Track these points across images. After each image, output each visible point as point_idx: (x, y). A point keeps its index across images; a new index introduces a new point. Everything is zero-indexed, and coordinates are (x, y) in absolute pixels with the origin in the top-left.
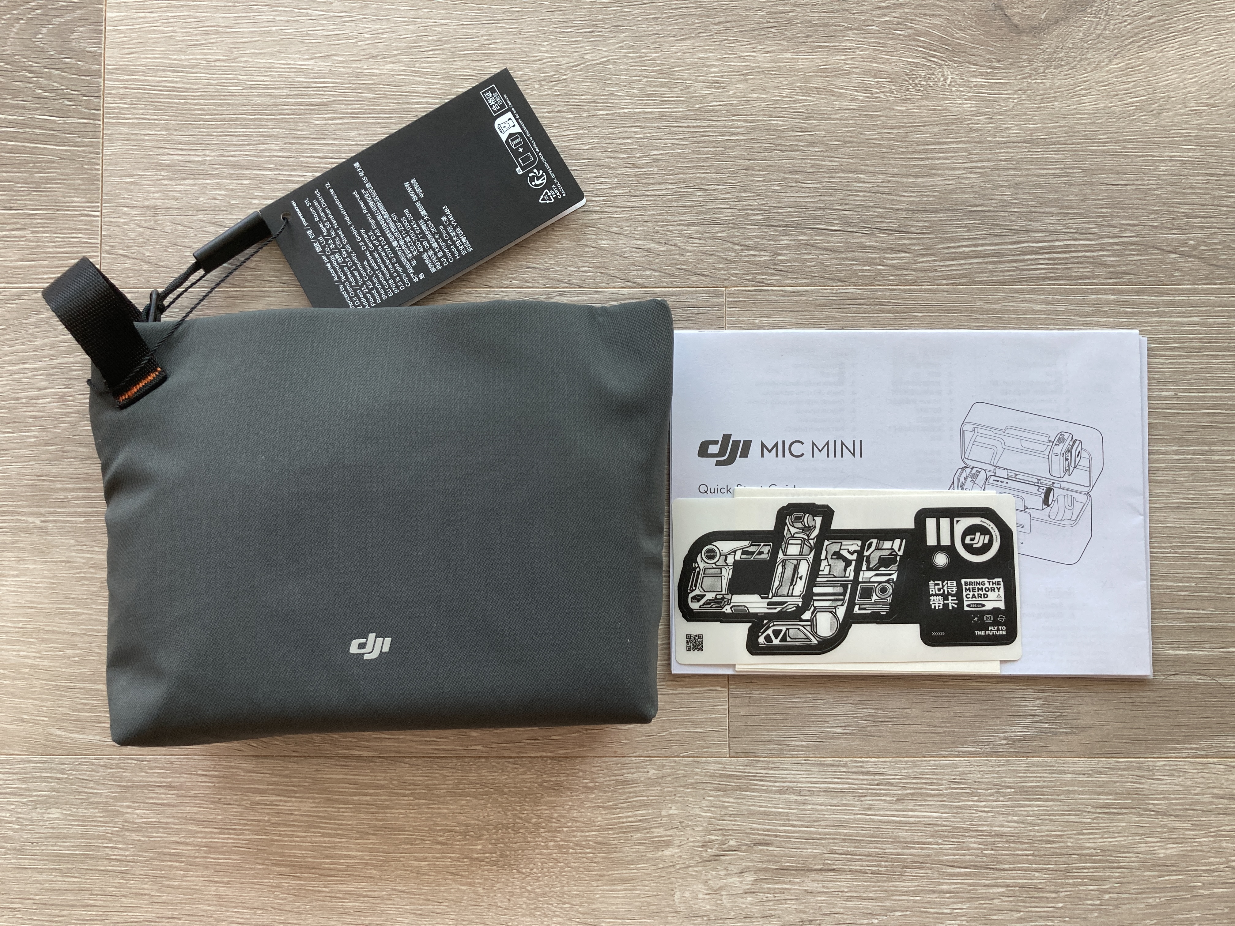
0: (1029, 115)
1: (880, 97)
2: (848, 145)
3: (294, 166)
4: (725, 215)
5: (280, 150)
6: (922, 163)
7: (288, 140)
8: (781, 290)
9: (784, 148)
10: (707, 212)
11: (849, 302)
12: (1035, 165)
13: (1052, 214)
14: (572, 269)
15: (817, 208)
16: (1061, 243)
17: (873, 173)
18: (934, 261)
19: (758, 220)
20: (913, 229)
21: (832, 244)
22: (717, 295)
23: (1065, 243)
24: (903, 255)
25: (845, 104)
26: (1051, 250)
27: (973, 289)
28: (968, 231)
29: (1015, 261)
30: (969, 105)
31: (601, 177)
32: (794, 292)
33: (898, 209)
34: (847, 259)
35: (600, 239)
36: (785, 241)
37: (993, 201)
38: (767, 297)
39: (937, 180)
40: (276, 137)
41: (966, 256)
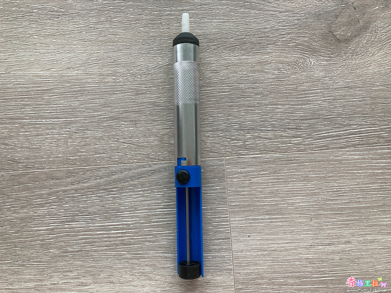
0: (347, 76)
1: (284, 72)
2: (272, 93)
3: (37, 117)
4: (223, 127)
5: (31, 111)
6: (304, 99)
7: (34, 106)
8: (248, 157)
9: (245, 97)
10: (215, 126)
11: (277, 160)
12: (351, 97)
13: (359, 117)
14: (159, 153)
15: (261, 121)
16: (364, 129)
17: (284, 105)
18: (312, 140)
19: (236, 128)
20: (302, 128)
21: (269, 136)
22: (221, 160)
23: (366, 129)
24: (299, 139)
25: (270, 76)
26: (360, 132)
27: (329, 151)
28: (325, 127)
29: (346, 138)
30: (322, 73)
31: (169, 114)
32: (254, 157)
33: (295, 119)
34: (275, 142)
35: (171, 140)
36: (249, 136)
37: (334, 113)
38: (243, 160)
39: (311, 106)
40: (29, 105)
41: (325, 137)
